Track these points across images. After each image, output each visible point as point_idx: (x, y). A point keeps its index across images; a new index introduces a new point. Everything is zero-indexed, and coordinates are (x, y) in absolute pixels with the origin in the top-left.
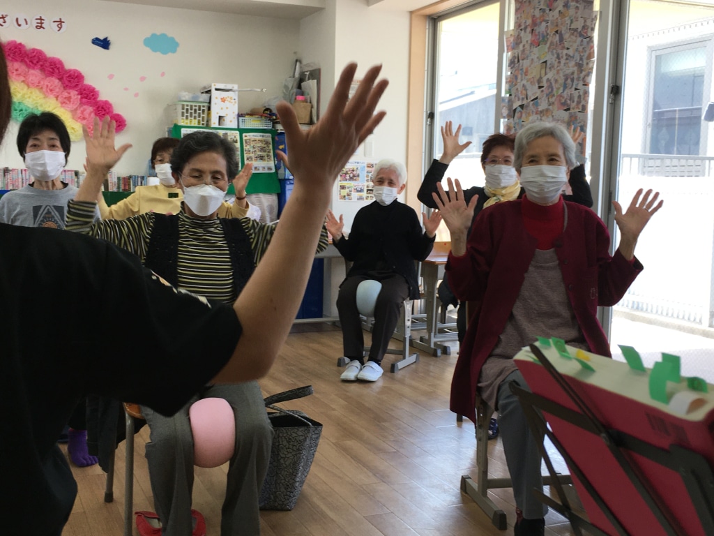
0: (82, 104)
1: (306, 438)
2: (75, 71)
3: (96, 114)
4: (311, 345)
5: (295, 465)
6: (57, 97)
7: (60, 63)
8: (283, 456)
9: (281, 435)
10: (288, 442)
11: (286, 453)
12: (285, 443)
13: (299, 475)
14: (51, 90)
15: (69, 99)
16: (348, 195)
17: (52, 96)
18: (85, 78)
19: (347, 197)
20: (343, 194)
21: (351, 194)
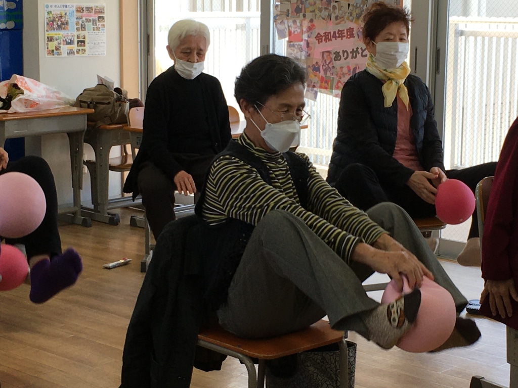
16: (57, 49)
19: (55, 51)
21: (60, 47)
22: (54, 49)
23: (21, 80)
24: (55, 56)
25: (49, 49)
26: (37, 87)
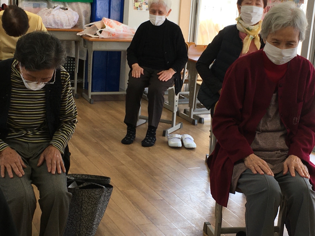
1: (101, 196)
4: (110, 111)
5: (93, 214)
8: (85, 208)
9: (84, 194)
10: (89, 199)
11: (87, 206)
12: (86, 199)
13: (96, 220)
16: (140, 7)
19: (139, 8)
20: (136, 6)
21: (142, 6)
22: (138, 6)
23: (108, 21)
24: (138, 10)
25: (135, 6)
26: (118, 26)
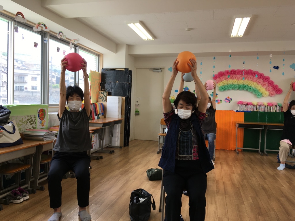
0: (269, 86)
2: (267, 77)
3: (273, 89)
6: (261, 85)
7: (263, 74)
14: (260, 83)
15: (265, 85)
17: (260, 84)
18: (270, 78)
